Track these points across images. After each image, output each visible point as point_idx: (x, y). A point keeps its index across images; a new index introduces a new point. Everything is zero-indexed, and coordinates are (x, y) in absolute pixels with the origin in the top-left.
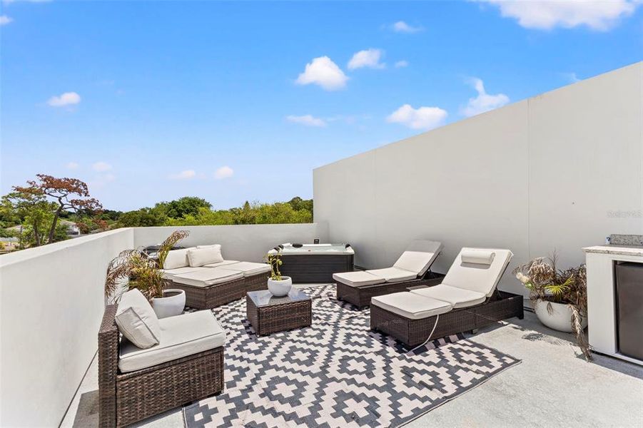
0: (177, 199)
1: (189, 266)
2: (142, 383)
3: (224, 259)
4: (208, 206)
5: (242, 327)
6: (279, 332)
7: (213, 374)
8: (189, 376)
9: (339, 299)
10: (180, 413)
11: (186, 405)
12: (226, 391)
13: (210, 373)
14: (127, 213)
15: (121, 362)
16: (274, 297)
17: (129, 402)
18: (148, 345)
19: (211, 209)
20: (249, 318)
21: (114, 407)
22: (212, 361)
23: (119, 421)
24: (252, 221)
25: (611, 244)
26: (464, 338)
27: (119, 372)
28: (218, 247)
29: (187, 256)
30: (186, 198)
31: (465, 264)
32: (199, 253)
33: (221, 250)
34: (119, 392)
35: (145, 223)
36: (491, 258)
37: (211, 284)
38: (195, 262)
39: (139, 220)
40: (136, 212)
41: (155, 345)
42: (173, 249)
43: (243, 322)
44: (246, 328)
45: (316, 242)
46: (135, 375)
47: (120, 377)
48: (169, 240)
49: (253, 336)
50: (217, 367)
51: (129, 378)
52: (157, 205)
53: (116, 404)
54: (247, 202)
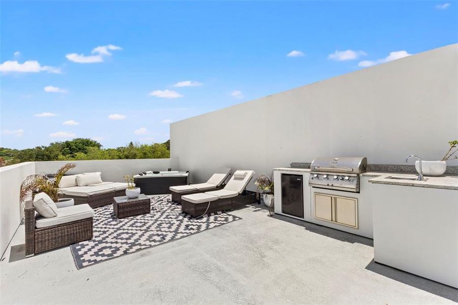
0: (70, 140)
1: (77, 186)
2: (48, 233)
3: (103, 181)
4: (99, 146)
5: (110, 216)
6: (131, 216)
7: (87, 230)
8: (74, 231)
9: (173, 201)
10: (69, 247)
11: (71, 244)
12: (94, 238)
13: (86, 229)
14: (23, 151)
15: (37, 223)
16: (130, 199)
17: (42, 242)
18: (51, 216)
19: (101, 148)
20: (114, 212)
21: (33, 243)
22: (87, 224)
23: (36, 250)
24: (134, 157)
25: (292, 167)
26: (225, 213)
27: (36, 228)
28: (99, 174)
29: (76, 179)
30: (78, 139)
31: (236, 179)
32: (85, 177)
33: (101, 175)
34: (36, 236)
35: (40, 158)
36: (245, 175)
37: (91, 194)
38: (81, 183)
39: (35, 156)
40: (31, 150)
41: (55, 216)
42: (64, 175)
43: (110, 214)
44: (112, 216)
45: (170, 170)
46: (44, 229)
47: (37, 230)
48: (63, 169)
49: (115, 220)
50: (89, 227)
51: (41, 230)
52: (52, 144)
53: (35, 242)
54: (131, 143)
